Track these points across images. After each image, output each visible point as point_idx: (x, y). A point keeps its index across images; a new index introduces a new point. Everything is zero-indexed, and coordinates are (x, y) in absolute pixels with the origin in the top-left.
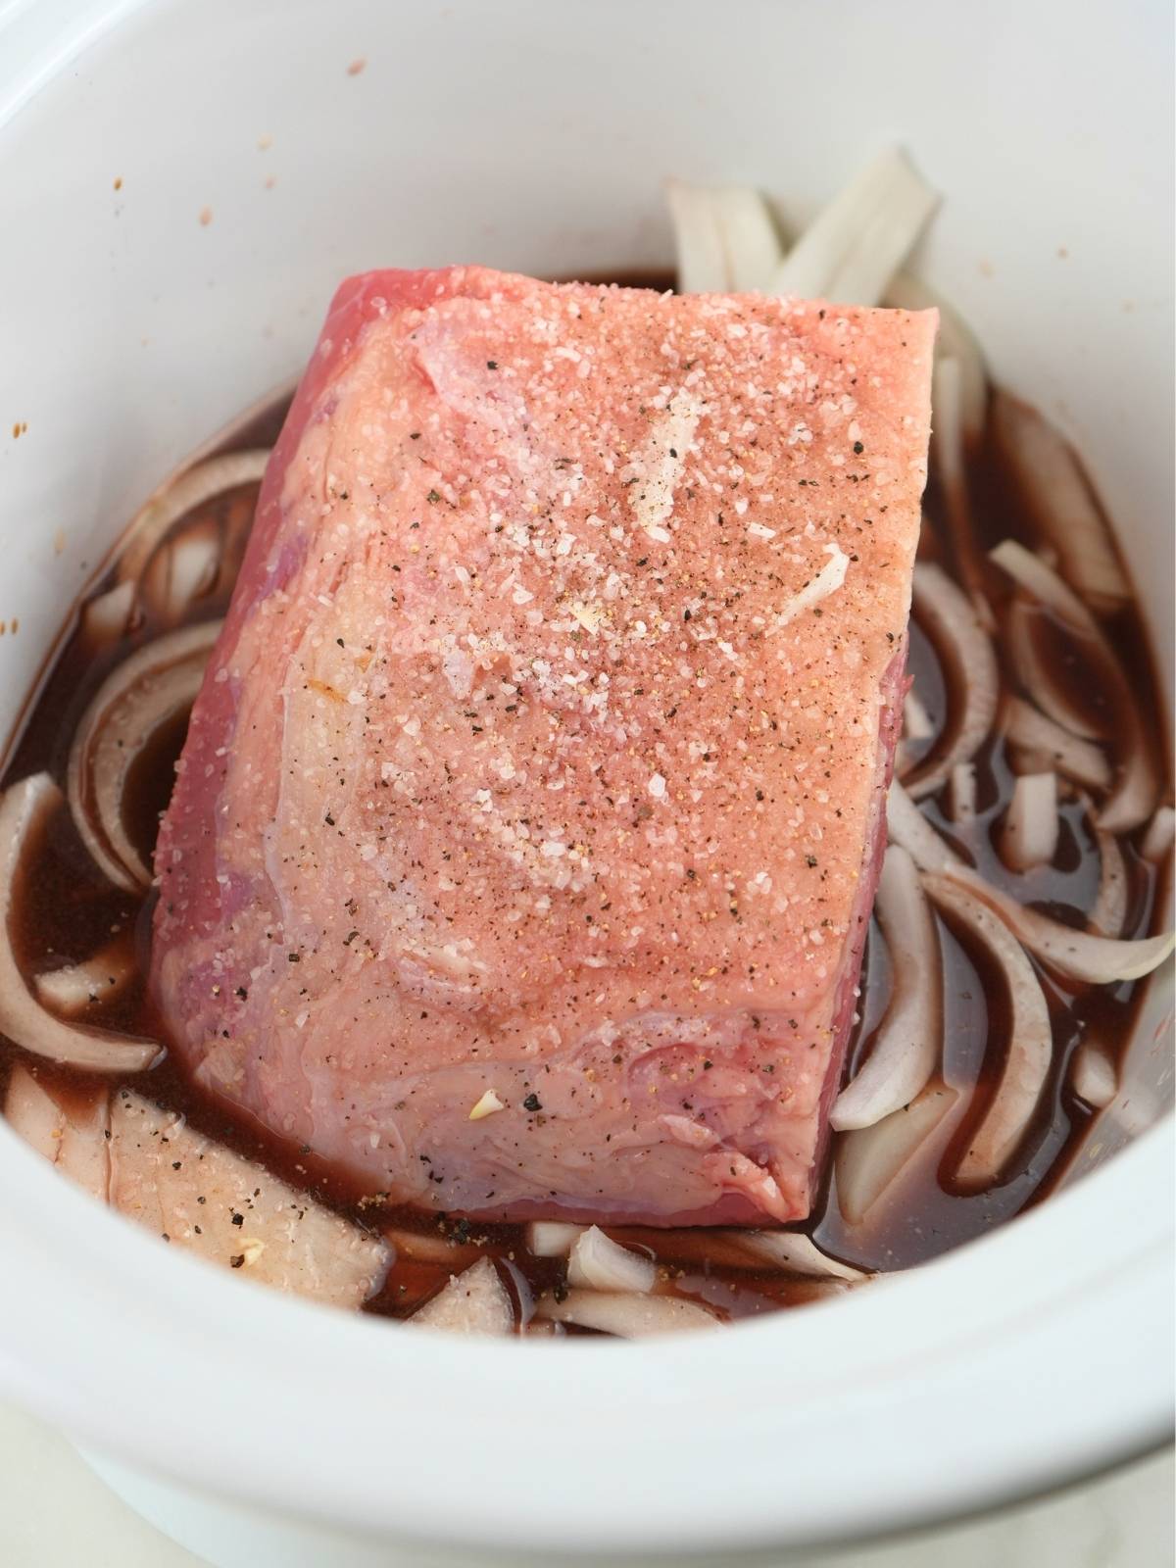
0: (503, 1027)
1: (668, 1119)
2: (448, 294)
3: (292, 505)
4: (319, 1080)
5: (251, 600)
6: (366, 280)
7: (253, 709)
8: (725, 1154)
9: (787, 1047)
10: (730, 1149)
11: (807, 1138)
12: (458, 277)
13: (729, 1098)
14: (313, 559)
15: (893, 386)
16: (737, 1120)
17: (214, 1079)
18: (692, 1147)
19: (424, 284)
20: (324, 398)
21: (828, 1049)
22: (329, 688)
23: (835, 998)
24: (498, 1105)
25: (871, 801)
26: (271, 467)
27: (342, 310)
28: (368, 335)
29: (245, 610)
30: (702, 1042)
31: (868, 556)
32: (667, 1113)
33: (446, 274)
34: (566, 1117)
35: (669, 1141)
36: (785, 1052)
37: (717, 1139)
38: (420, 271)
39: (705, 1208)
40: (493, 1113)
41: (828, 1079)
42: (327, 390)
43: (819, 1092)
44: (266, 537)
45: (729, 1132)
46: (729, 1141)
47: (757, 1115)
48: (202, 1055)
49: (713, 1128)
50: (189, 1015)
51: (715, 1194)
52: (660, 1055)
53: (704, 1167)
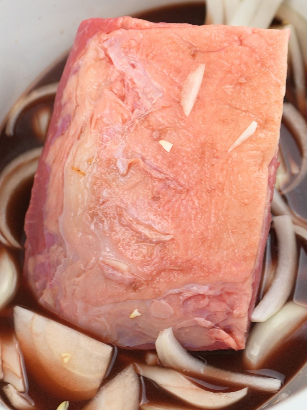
0: (140, 289)
1: (196, 319)
2: (117, 28)
3: (65, 104)
4: (80, 305)
5: (52, 137)
6: (89, 22)
7: (54, 176)
8: (216, 330)
9: (236, 294)
10: (218, 328)
11: (244, 324)
12: (121, 21)
13: (217, 312)
14: (73, 124)
15: (274, 59)
16: (220, 318)
17: (46, 303)
18: (205, 327)
19: (109, 24)
20: (75, 65)
21: (250, 295)
22: (79, 170)
23: (253, 277)
24: (139, 314)
25: (265, 209)
26: (59, 89)
27: (81, 33)
28: (89, 43)
29: (51, 141)
30: (207, 294)
31: (264, 121)
32: (196, 317)
33: (116, 20)
34: (162, 318)
35: (197, 326)
36: (235, 296)
37: (213, 325)
38: (108, 19)
39: (210, 346)
40: (137, 317)
41: (251, 304)
42: (76, 63)
43: (247, 309)
44: (57, 114)
45: (217, 322)
46: (217, 325)
47: (227, 316)
48: (42, 294)
49: (211, 321)
50: (36, 281)
51: (213, 342)
52: (194, 298)
53: (209, 333)
